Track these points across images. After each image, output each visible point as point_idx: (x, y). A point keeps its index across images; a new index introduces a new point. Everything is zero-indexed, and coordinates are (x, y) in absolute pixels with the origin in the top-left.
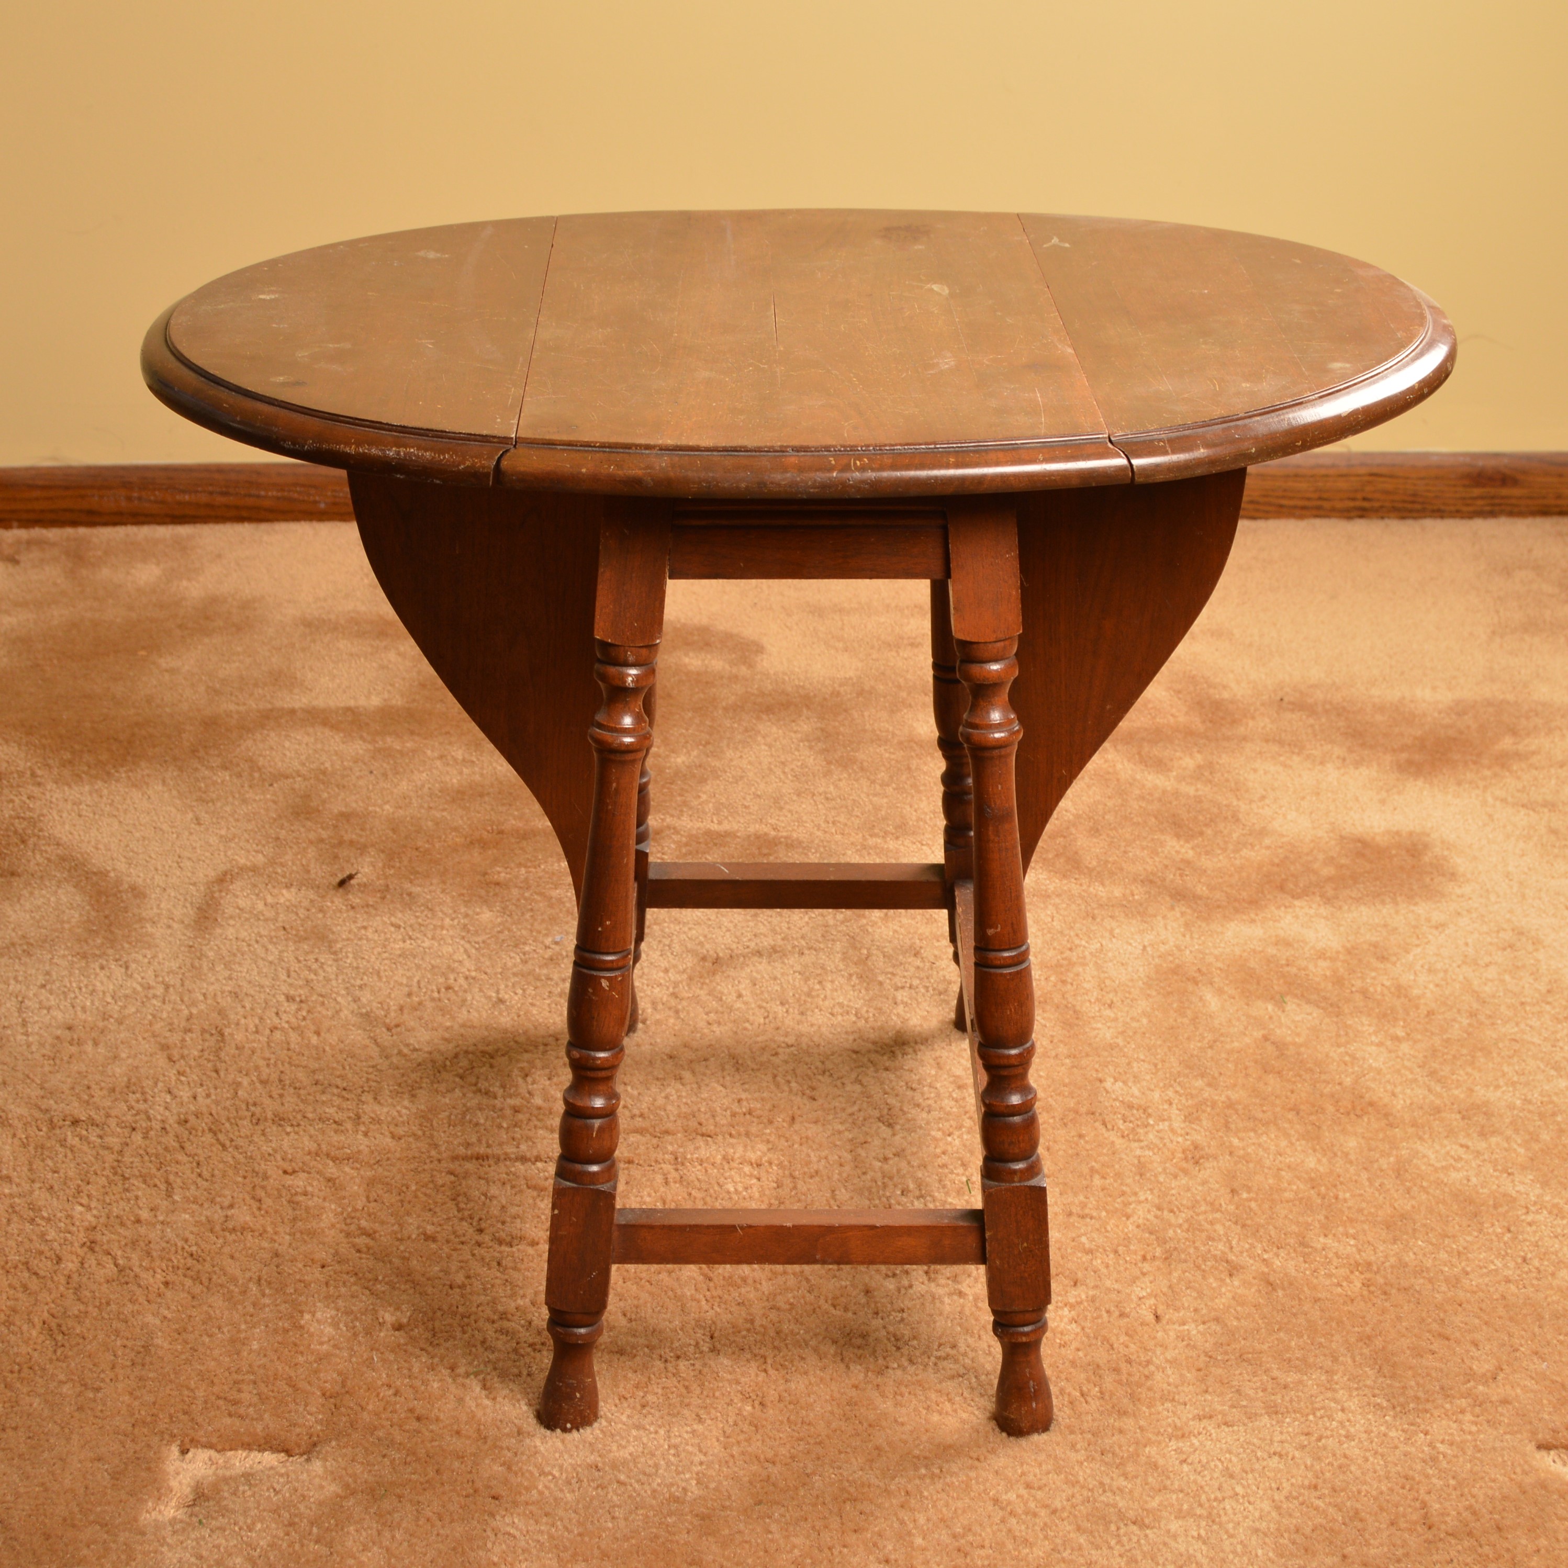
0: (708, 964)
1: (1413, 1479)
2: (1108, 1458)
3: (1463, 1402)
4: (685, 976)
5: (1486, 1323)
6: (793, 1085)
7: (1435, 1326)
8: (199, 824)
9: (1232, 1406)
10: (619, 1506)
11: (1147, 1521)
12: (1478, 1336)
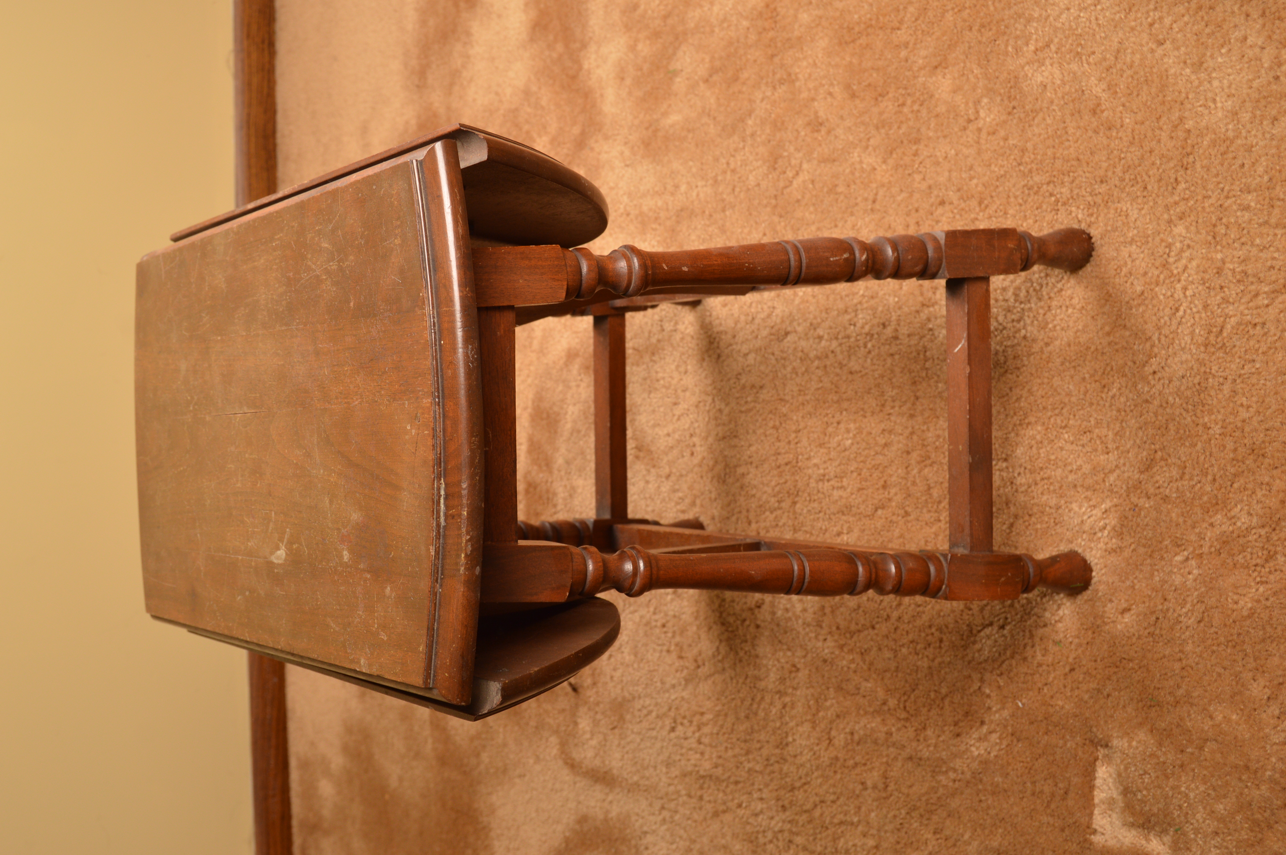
0: (642, 454)
4: (653, 470)
6: (749, 399)
8: (524, 776)
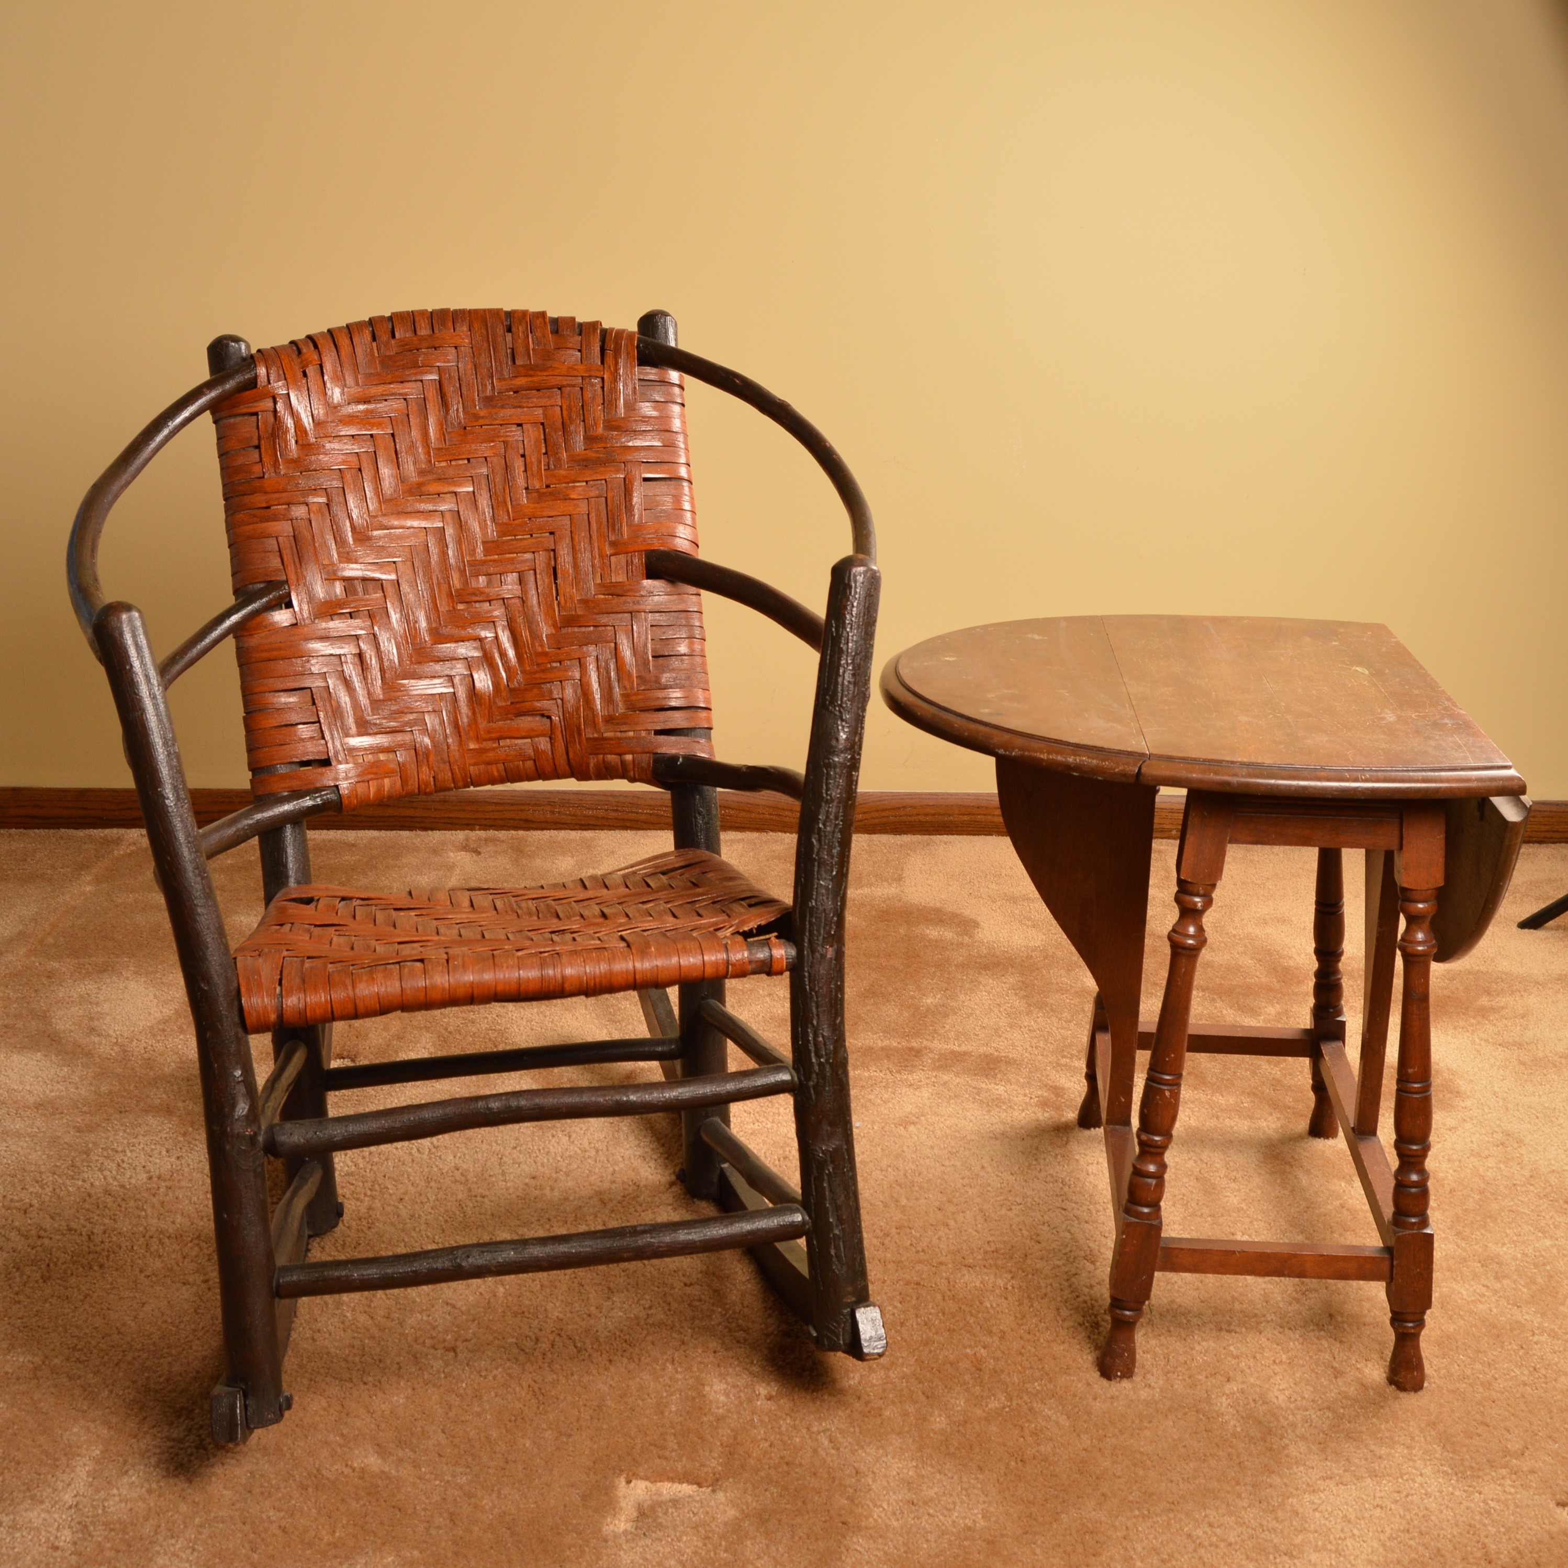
1: (1475, 1526)
2: (1264, 1505)
3: (1504, 1472)
5: (1513, 1415)
7: (1478, 1417)
9: (1345, 1471)
10: (931, 1532)
11: (1294, 1553)
12: (1508, 1424)
